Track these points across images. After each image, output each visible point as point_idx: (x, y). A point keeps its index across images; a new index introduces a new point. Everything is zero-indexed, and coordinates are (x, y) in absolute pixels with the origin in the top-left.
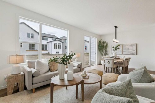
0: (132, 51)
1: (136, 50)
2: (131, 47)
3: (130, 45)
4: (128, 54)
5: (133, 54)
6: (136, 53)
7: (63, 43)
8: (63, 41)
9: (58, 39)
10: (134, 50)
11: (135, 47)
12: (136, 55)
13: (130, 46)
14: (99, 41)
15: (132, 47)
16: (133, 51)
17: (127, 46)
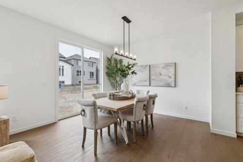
0: (167, 78)
1: (173, 77)
2: (164, 70)
3: (164, 65)
4: (161, 85)
5: (169, 86)
6: (174, 82)
7: (73, 65)
8: (72, 62)
9: (64, 58)
10: (170, 77)
11: (172, 70)
12: (175, 87)
13: (164, 68)
14: (106, 58)
15: (168, 69)
16: (169, 79)
17: (159, 67)
